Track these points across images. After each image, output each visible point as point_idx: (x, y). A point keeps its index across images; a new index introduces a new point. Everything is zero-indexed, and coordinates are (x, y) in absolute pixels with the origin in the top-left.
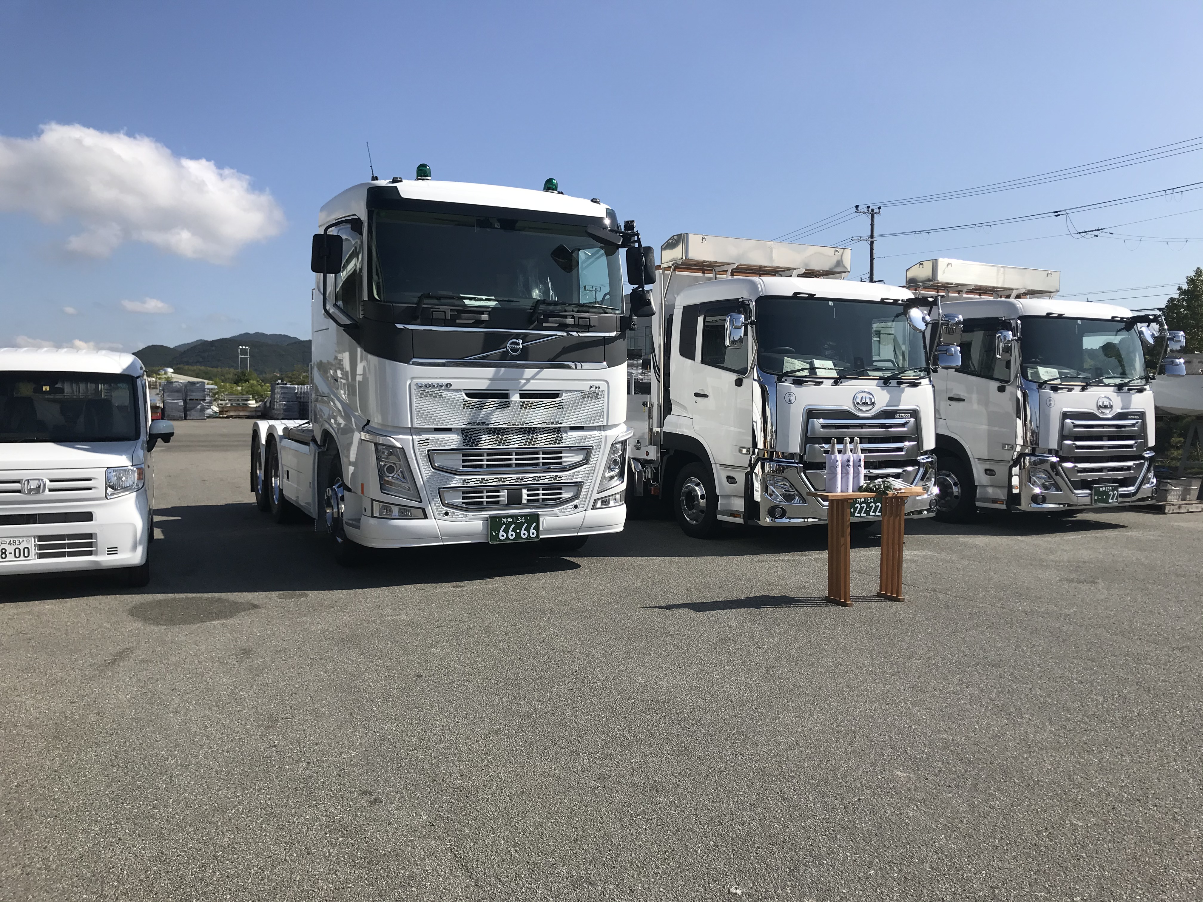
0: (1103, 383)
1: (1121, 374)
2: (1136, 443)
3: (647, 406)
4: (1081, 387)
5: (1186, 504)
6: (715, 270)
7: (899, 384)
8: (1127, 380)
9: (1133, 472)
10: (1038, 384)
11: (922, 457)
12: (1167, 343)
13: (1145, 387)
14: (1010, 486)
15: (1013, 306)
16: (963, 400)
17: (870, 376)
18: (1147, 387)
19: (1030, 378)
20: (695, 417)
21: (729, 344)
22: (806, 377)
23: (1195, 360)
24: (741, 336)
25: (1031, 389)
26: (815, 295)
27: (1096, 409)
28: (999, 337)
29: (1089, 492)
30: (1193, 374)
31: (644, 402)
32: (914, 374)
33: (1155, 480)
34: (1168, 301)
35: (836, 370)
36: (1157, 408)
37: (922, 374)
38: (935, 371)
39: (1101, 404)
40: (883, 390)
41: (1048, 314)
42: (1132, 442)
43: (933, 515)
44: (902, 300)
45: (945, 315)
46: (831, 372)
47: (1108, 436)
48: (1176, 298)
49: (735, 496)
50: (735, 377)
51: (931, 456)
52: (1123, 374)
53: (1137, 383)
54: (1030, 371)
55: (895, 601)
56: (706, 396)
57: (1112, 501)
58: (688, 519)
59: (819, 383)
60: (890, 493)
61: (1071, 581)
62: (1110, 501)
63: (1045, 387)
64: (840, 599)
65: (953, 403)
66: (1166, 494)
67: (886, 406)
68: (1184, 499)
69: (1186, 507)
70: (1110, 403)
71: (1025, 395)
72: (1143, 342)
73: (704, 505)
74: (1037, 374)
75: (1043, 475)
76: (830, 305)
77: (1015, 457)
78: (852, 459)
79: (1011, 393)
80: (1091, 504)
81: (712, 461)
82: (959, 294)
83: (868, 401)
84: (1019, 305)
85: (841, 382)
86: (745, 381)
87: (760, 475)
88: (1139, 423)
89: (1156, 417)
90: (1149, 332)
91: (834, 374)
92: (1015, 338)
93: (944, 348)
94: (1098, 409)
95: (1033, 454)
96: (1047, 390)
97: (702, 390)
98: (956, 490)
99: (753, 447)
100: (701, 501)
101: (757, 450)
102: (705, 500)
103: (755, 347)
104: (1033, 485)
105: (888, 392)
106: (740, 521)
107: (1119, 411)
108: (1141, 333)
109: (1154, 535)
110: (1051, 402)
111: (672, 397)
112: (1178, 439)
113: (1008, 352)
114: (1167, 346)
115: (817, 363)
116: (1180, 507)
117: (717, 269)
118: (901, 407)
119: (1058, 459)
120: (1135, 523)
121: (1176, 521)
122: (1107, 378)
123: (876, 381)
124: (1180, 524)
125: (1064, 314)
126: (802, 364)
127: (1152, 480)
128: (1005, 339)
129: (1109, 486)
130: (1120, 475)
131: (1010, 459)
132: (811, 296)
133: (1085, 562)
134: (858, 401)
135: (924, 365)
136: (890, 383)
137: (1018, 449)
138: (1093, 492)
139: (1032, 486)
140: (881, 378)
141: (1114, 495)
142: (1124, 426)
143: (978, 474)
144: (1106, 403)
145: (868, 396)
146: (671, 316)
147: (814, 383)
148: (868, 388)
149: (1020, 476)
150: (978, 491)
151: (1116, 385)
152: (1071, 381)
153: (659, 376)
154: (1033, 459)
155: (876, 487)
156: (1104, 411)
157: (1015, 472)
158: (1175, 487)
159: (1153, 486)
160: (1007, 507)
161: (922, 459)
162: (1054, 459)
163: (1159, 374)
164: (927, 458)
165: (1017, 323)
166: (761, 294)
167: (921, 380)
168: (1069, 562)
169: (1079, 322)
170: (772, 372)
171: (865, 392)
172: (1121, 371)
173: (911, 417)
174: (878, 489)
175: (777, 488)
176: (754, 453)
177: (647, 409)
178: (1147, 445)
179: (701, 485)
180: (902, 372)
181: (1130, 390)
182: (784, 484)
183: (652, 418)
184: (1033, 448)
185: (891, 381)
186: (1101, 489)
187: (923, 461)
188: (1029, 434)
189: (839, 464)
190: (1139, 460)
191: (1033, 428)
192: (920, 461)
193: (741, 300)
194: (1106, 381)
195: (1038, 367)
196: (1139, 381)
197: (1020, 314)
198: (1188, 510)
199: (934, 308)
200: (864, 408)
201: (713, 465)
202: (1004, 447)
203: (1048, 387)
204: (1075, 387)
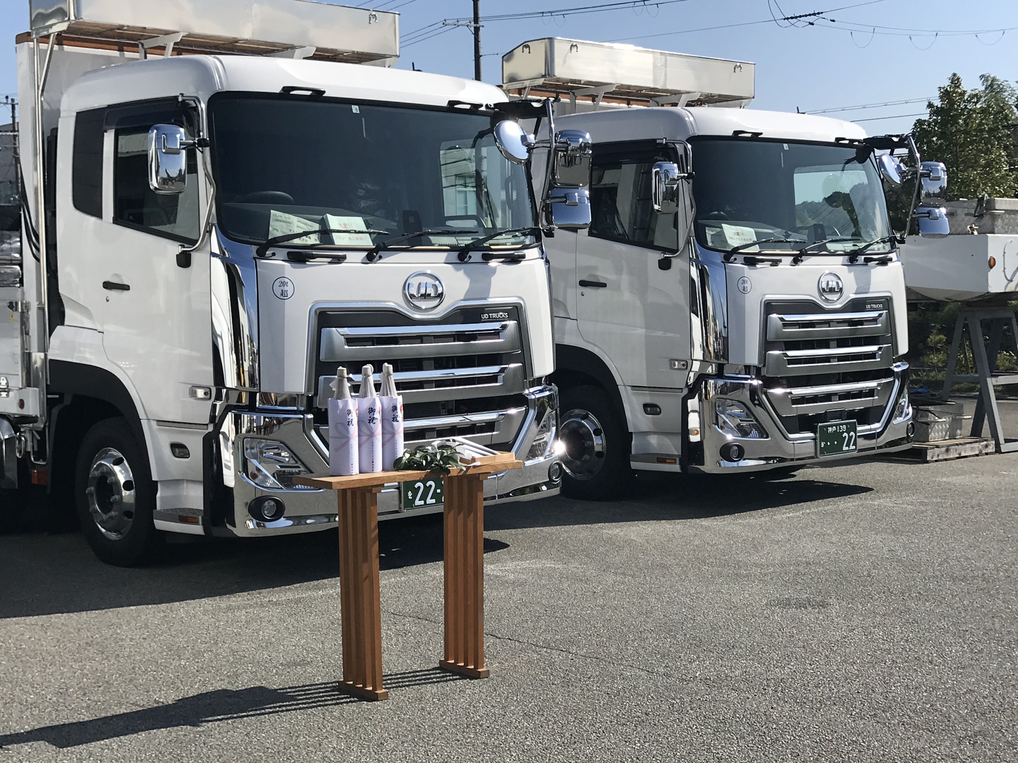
0: (826, 249)
1: (853, 235)
2: (880, 349)
3: (16, 310)
4: (792, 258)
5: (957, 445)
6: (142, 45)
7: (487, 258)
8: (862, 245)
9: (877, 397)
10: (723, 254)
11: (532, 390)
12: (920, 182)
13: (890, 255)
14: (685, 431)
15: (679, 119)
16: (604, 285)
17: (433, 245)
18: (893, 256)
19: (710, 244)
20: (108, 328)
21: (156, 185)
22: (312, 247)
23: (959, 211)
24: (180, 171)
25: (712, 263)
26: (324, 92)
27: (816, 294)
28: (657, 173)
29: (812, 435)
30: (959, 234)
31: (11, 303)
32: (513, 240)
33: (910, 410)
34: (915, 124)
35: (370, 233)
36: (909, 290)
37: (528, 240)
38: (550, 234)
39: (824, 285)
40: (457, 270)
41: (736, 133)
42: (874, 348)
43: (556, 491)
44: (487, 106)
45: (561, 133)
46: (361, 239)
47: (837, 340)
48: (925, 121)
49: (188, 481)
50: (175, 248)
51: (549, 387)
52: (857, 236)
53: (879, 248)
54: (709, 233)
55: (471, 678)
56: (125, 288)
57: (847, 448)
58: (103, 530)
59: (339, 260)
60: (454, 469)
61: (786, 604)
62: (845, 448)
63: (735, 259)
64: (365, 686)
65: (588, 291)
66: (928, 428)
67: (464, 300)
68: (952, 437)
69: (956, 450)
70: (837, 283)
71: (703, 274)
72: (886, 180)
73: (132, 501)
74: (721, 236)
75: (737, 411)
76: (354, 111)
77: (691, 381)
78: (378, 406)
79: (681, 271)
80: (816, 456)
81: (142, 415)
82: (593, 101)
83: (431, 291)
84: (689, 119)
85: (380, 257)
86: (196, 257)
87: (232, 437)
88: (884, 315)
89: (908, 305)
90: (893, 164)
91: (367, 242)
92: (682, 175)
93: (562, 193)
94: (821, 295)
95: (720, 375)
96: (738, 265)
97: (117, 275)
98: (598, 443)
99: (216, 384)
100: (125, 493)
101: (225, 390)
102: (133, 492)
103: (211, 191)
104: (722, 428)
105: (466, 273)
106: (197, 529)
107: (853, 296)
108: (881, 164)
109: (912, 503)
110: (746, 285)
111: (62, 290)
112: (937, 338)
113: (672, 200)
114: (920, 187)
115: (334, 222)
116: (947, 451)
117: (148, 43)
118: (492, 300)
119: (760, 382)
120: (884, 481)
121: (943, 475)
122: (832, 241)
123: (445, 254)
124: (950, 479)
125: (761, 134)
126: (306, 224)
127: (905, 409)
128: (667, 176)
129: (842, 424)
130: (858, 404)
131: (683, 385)
132: (318, 94)
133: (808, 564)
134: (413, 291)
135: (530, 224)
136: (470, 257)
137: (696, 366)
138: (818, 435)
139: (720, 430)
140: (453, 248)
141: (850, 438)
142: (860, 322)
143: (632, 413)
144: (833, 284)
145: (431, 281)
146: (55, 131)
147: (329, 260)
148: (429, 268)
149: (700, 413)
150: (633, 442)
151: (846, 254)
152: (775, 248)
153: (38, 249)
154: (720, 382)
155: (426, 459)
156: (829, 297)
157: (692, 405)
158: (940, 418)
159: (909, 420)
160: (682, 468)
161: (532, 392)
162: (756, 382)
163: (910, 234)
164: (541, 391)
165: (685, 149)
166: (218, 88)
167: (525, 252)
168: (782, 565)
169: (786, 146)
170: (246, 238)
171: (425, 274)
172: (854, 230)
173: (510, 319)
174: (432, 461)
175: (264, 462)
176: (219, 397)
177: (17, 316)
178: (897, 353)
179: (125, 462)
180: (491, 238)
181: (867, 260)
182: (276, 454)
183: (27, 334)
184: (719, 364)
185: (470, 253)
186: (830, 429)
187: (533, 397)
188: (711, 339)
189: (354, 417)
190: (885, 377)
191: (718, 329)
192: (529, 397)
193: (180, 99)
194: (832, 247)
195: (723, 225)
196: (881, 245)
197: (691, 133)
198: (960, 454)
199: (545, 120)
200: (423, 305)
201: (144, 423)
202: (672, 365)
203: (741, 258)
204: (783, 258)
